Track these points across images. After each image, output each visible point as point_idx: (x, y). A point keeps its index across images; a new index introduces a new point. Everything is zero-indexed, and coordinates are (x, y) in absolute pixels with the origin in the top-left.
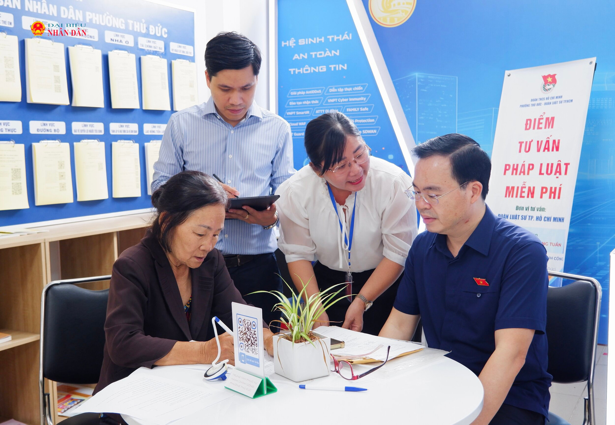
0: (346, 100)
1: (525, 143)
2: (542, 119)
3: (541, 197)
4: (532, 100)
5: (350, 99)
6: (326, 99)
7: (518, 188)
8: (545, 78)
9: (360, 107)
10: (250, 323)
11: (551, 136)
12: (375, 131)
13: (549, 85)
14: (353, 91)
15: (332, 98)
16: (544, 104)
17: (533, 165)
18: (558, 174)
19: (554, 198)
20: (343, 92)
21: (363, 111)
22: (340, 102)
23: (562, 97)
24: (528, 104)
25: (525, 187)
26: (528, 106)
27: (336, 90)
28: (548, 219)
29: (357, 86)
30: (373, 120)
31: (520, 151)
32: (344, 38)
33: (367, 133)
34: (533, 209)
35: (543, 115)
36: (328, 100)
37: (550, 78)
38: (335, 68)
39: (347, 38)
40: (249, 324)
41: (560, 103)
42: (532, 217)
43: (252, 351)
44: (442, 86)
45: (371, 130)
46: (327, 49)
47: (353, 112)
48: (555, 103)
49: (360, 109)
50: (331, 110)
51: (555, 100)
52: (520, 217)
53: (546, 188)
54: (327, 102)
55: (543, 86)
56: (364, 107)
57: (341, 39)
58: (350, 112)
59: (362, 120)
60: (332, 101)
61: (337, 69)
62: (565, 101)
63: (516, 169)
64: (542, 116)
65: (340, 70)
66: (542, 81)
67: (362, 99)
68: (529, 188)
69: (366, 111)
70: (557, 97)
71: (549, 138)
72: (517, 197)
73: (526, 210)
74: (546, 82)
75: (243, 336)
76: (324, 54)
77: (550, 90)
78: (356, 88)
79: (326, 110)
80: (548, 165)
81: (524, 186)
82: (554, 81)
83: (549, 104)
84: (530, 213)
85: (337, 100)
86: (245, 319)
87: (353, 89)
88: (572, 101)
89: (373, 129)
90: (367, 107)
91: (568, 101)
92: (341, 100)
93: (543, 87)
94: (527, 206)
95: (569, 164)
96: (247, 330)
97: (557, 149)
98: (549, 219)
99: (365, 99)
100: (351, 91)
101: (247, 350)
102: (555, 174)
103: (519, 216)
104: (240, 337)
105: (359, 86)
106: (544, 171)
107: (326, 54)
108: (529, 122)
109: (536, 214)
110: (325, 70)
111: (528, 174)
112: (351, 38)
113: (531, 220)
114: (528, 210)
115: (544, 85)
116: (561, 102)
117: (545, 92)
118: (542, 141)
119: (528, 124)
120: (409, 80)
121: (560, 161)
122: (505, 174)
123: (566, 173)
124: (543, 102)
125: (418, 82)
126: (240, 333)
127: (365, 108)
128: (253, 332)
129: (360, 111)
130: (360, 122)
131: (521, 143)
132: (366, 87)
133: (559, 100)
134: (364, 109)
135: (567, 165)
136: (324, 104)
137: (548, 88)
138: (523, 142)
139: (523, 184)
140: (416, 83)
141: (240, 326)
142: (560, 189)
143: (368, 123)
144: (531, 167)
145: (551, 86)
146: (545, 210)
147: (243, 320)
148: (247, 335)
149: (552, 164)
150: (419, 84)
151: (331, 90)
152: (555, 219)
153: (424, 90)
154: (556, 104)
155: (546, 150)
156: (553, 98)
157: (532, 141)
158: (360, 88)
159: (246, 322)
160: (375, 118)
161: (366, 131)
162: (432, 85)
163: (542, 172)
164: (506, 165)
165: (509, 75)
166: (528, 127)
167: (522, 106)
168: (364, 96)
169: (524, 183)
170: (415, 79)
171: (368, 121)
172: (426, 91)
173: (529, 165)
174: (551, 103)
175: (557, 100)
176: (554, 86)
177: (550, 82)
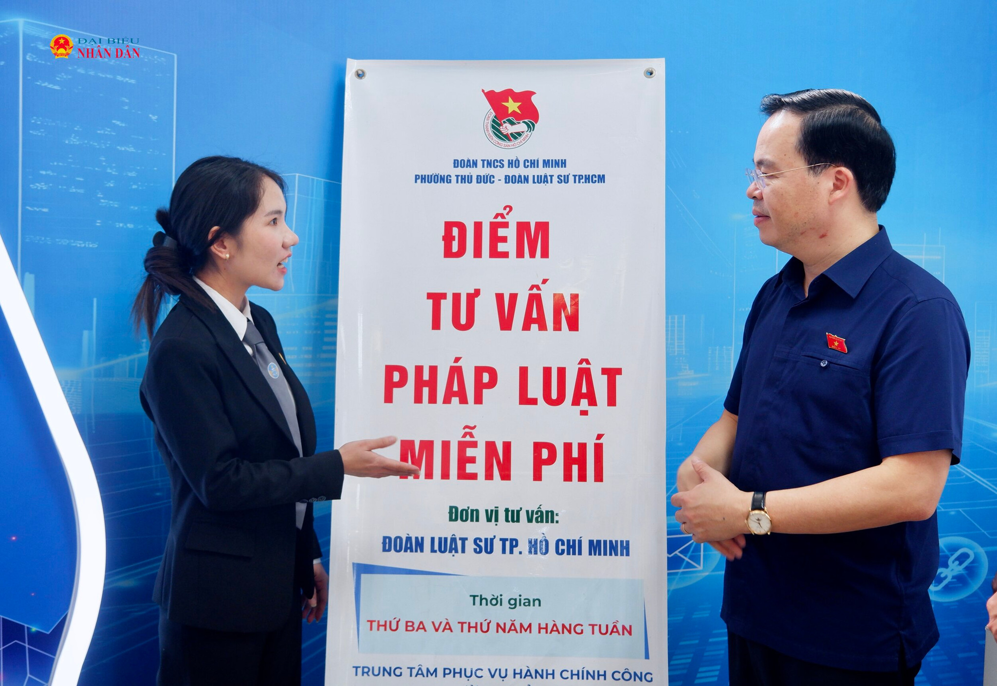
1: (450, 298)
2: (505, 225)
3: (537, 476)
4: (457, 164)
7: (446, 445)
8: (496, 99)
11: (545, 281)
13: (512, 123)
16: (503, 180)
17: (492, 372)
18: (584, 403)
19: (582, 477)
23: (564, 163)
24: (443, 172)
25: (474, 445)
26: (444, 179)
28: (569, 547)
31: (436, 325)
34: (513, 516)
35: (505, 212)
37: (515, 101)
41: (560, 182)
42: (514, 543)
44: (119, 78)
48: (543, 180)
51: (541, 171)
52: (470, 546)
53: (551, 448)
55: (490, 122)
62: (579, 178)
63: (432, 383)
64: (503, 216)
66: (486, 109)
68: (491, 447)
70: (546, 163)
71: (538, 288)
72: (445, 475)
73: (489, 520)
74: (501, 113)
77: (521, 139)
80: (547, 371)
81: (468, 438)
82: (529, 113)
83: (520, 181)
84: (504, 529)
88: (602, 179)
91: (588, 179)
93: (493, 127)
94: (490, 507)
95: (619, 371)
97: (573, 325)
98: (572, 547)
102: (576, 402)
103: (464, 540)
106: (535, 389)
108: (455, 231)
109: (524, 531)
111: (478, 400)
113: (511, 552)
114: (496, 520)
115: (494, 121)
116: (564, 179)
117: (500, 142)
118: (513, 297)
119: (453, 238)
121: (588, 362)
122: (389, 398)
123: (612, 401)
124: (499, 173)
131: (436, 298)
133: (556, 171)
135: (612, 374)
137: (509, 132)
138: (444, 296)
139: (463, 432)
142: (599, 448)
144: (486, 378)
145: (521, 127)
146: (556, 518)
149: (562, 372)
152: (595, 547)
154: (549, 185)
155: (534, 327)
156: (534, 164)
157: (477, 292)
163: (530, 395)
164: (390, 370)
165: (360, 72)
166: (455, 247)
167: (424, 179)
169: (467, 430)
173: (479, 371)
174: (526, 179)
175: (549, 171)
176: (531, 127)
177: (514, 113)
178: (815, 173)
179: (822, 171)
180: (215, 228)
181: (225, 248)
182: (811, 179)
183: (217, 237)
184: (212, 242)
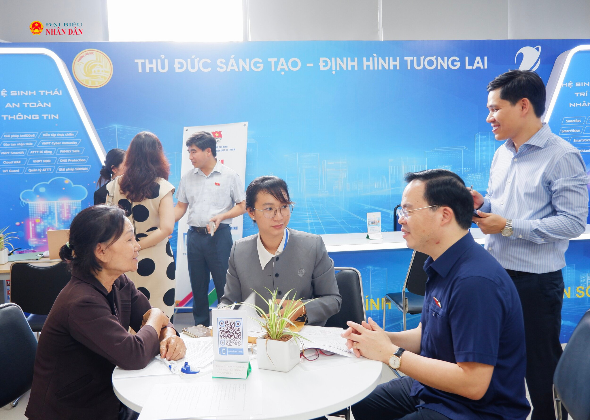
0: (59, 143)
5: (62, 142)
6: (40, 142)
8: (214, 133)
9: (72, 149)
10: (234, 323)
12: (86, 169)
13: (217, 138)
14: (65, 136)
15: (45, 142)
20: (56, 137)
21: (74, 153)
22: (54, 145)
23: (227, 146)
27: (49, 135)
29: (68, 133)
30: (84, 160)
32: (54, 93)
33: (79, 170)
36: (42, 143)
37: (218, 133)
38: (47, 117)
39: (58, 93)
40: (232, 323)
43: (235, 344)
45: (83, 168)
46: (39, 101)
47: (65, 153)
48: (223, 150)
49: (72, 151)
50: (45, 151)
51: (222, 149)
54: (41, 144)
56: (75, 149)
57: (51, 94)
58: (63, 153)
59: (74, 160)
60: (46, 144)
61: (49, 118)
62: (230, 150)
65: (52, 119)
67: (73, 143)
69: (78, 153)
70: (223, 147)
74: (215, 136)
75: (224, 334)
76: (37, 105)
77: (218, 142)
78: (67, 134)
79: (40, 151)
82: (220, 136)
85: (51, 143)
86: (227, 321)
87: (65, 135)
88: (234, 149)
89: (85, 167)
90: (78, 149)
91: (232, 150)
92: (54, 143)
96: (229, 328)
99: (76, 143)
100: (63, 136)
101: (229, 344)
104: (220, 336)
105: (70, 132)
107: (38, 105)
110: (37, 118)
112: (61, 94)
116: (227, 150)
120: (110, 130)
125: (117, 132)
126: (222, 332)
127: (77, 150)
128: (237, 329)
129: (72, 152)
130: (73, 161)
132: (77, 134)
133: (225, 148)
134: (75, 151)
136: (38, 146)
140: (116, 133)
141: (221, 327)
143: (79, 162)
145: (219, 139)
147: (226, 322)
148: (230, 333)
150: (118, 133)
151: (44, 135)
153: (123, 138)
154: (224, 152)
156: (221, 147)
158: (71, 134)
159: (229, 322)
160: (86, 159)
161: (78, 168)
162: (129, 134)
165: (187, 130)
168: (75, 141)
170: (115, 129)
171: (80, 161)
172: (124, 138)
174: (219, 150)
175: (224, 148)
176: (221, 139)
177: (217, 136)
178: (434, 210)
179: (437, 209)
180: (113, 166)
181: (115, 170)
182: (431, 213)
183: (113, 168)
184: (112, 169)
